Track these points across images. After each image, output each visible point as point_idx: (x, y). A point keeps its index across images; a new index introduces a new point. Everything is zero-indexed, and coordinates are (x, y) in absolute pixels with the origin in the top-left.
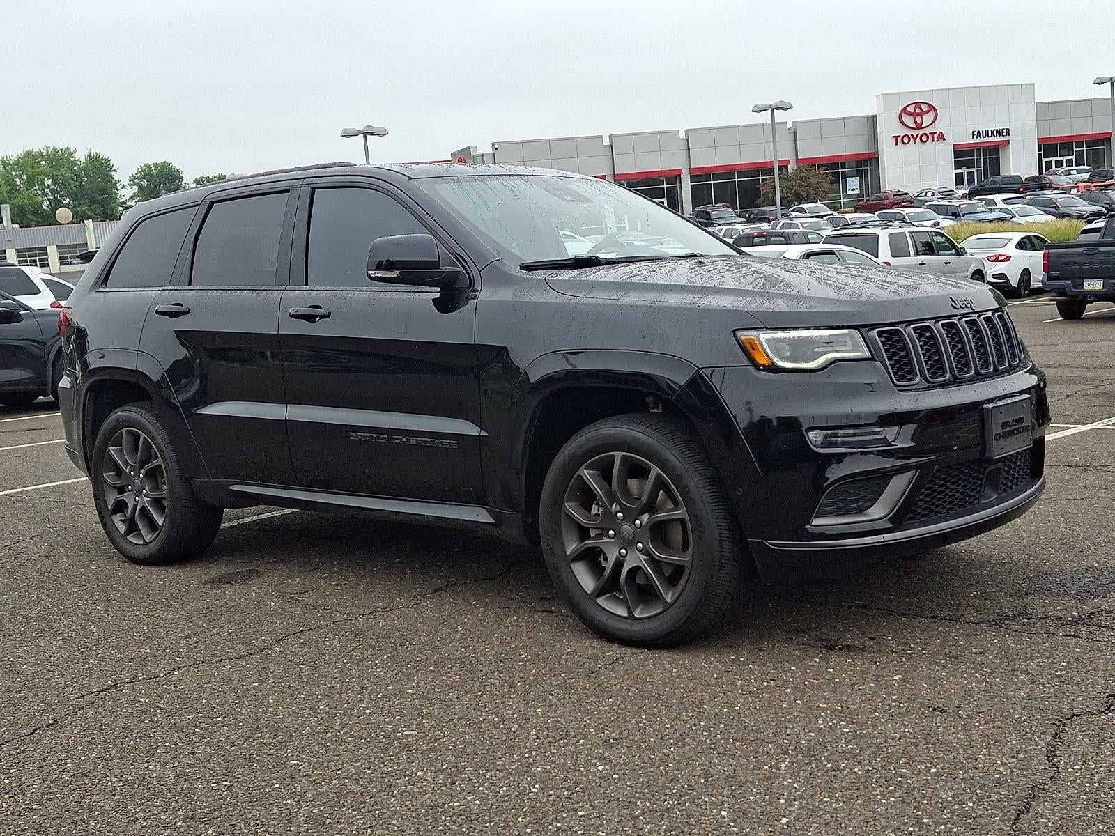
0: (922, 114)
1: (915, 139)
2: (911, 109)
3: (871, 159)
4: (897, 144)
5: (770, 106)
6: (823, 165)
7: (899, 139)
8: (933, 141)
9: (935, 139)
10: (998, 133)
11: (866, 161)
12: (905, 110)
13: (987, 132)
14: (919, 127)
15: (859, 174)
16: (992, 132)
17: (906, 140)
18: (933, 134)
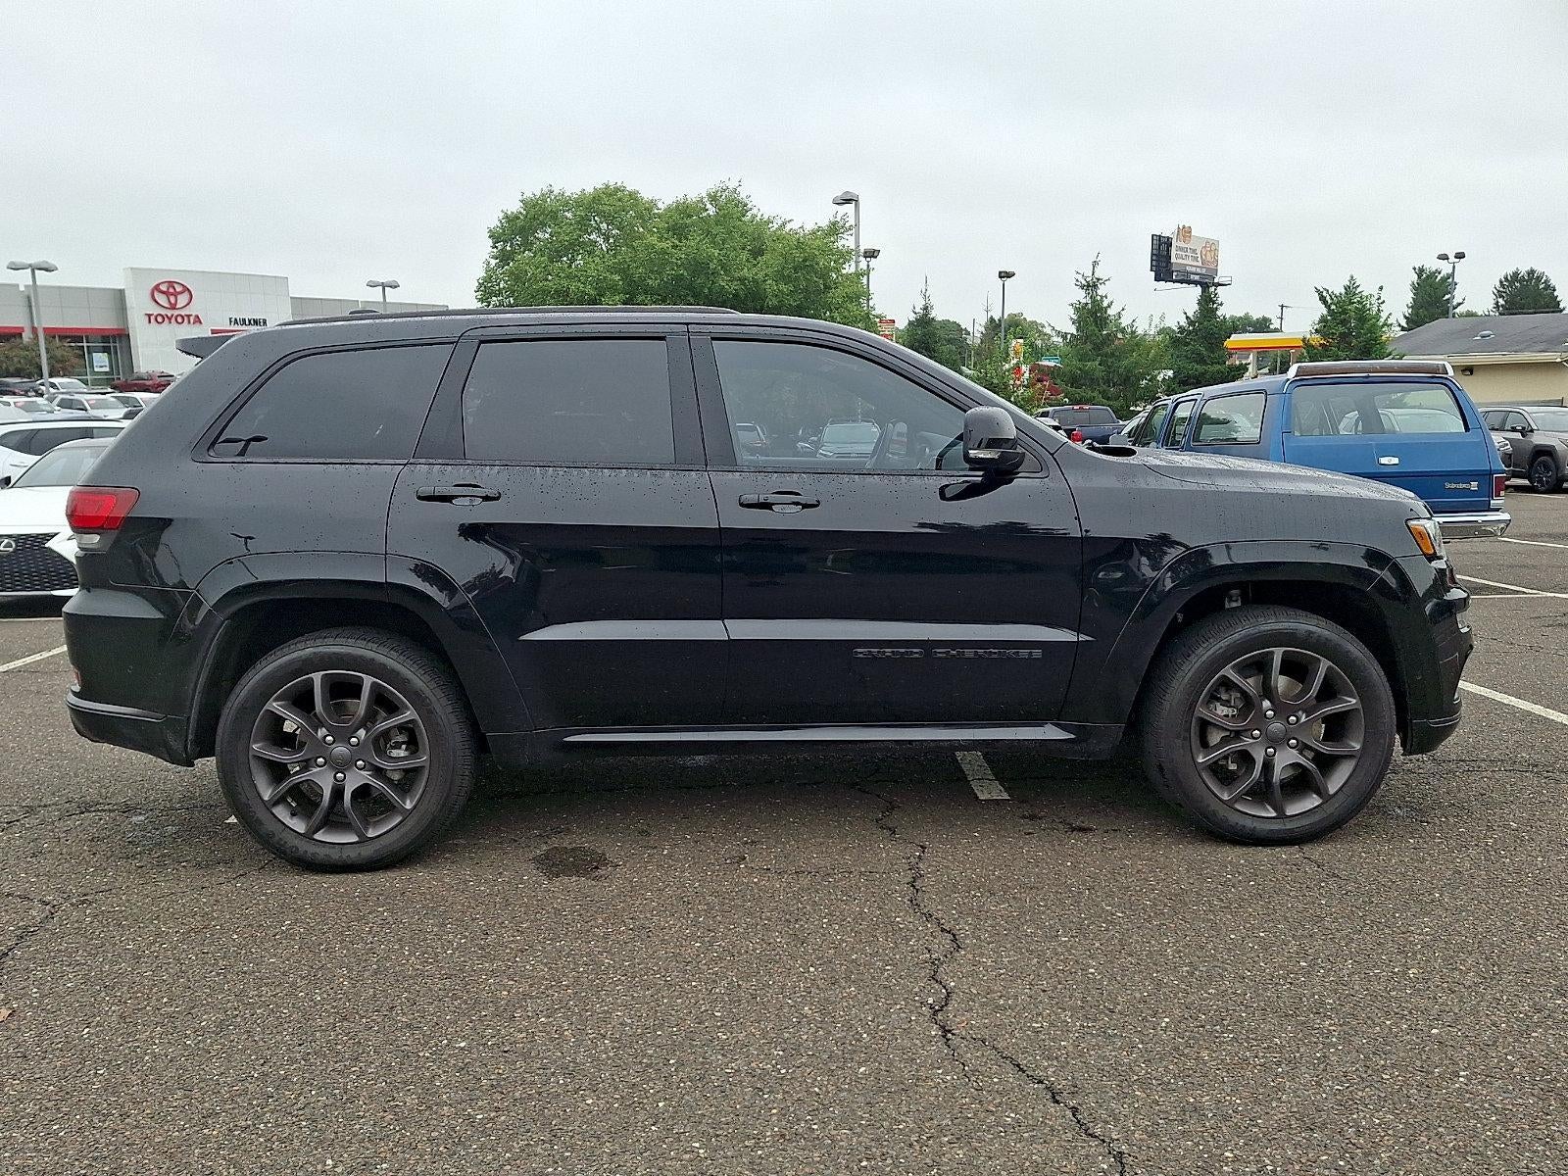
0: (176, 294)
1: (170, 319)
2: (163, 288)
3: (120, 336)
4: (150, 322)
5: (30, 265)
6: (67, 337)
7: (152, 318)
8: (189, 322)
9: (192, 321)
10: (256, 322)
11: (114, 337)
12: (157, 288)
13: (244, 320)
14: (173, 307)
15: (106, 350)
16: (250, 321)
17: (160, 319)
18: (189, 316)
